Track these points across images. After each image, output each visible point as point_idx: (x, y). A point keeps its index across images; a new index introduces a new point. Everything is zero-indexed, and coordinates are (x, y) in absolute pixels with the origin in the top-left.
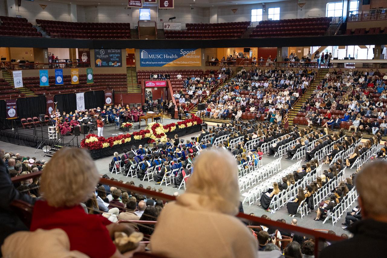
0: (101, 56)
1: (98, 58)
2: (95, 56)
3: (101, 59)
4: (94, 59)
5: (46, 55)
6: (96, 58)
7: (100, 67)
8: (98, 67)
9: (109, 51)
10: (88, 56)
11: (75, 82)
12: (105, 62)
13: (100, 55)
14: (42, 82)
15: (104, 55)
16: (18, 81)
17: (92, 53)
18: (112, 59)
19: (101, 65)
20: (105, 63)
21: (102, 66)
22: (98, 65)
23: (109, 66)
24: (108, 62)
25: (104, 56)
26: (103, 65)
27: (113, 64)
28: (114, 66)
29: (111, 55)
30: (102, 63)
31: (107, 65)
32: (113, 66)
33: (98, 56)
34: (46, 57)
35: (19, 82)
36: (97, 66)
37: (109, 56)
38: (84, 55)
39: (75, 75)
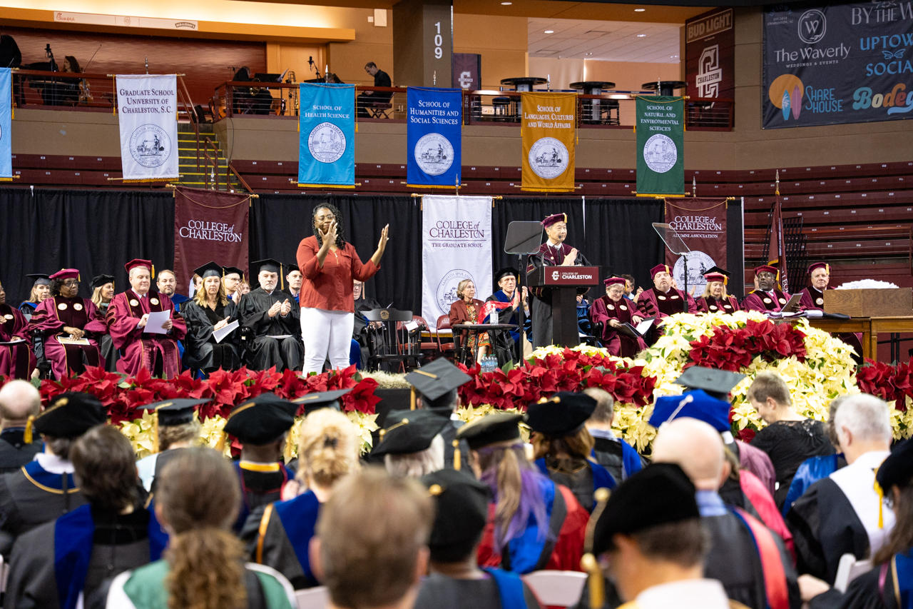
0: (805, 54)
1: (781, 69)
2: (766, 56)
3: (799, 73)
4: (757, 80)
5: (438, 40)
6: (770, 72)
7: (791, 122)
8: (783, 124)
9: (858, 15)
10: (727, 63)
11: (547, 181)
12: (826, 94)
13: (795, 45)
14: (310, 158)
15: (823, 45)
16: (150, 137)
17: (748, 36)
18: (871, 70)
19: (797, 113)
20: (825, 99)
21: (807, 118)
22: (778, 110)
23: (849, 116)
24: (845, 93)
25: (819, 53)
26: (816, 108)
27: (878, 101)
28: (883, 110)
29: (872, 42)
30: (805, 101)
31: (839, 109)
32: (879, 115)
33: (782, 55)
34: (439, 54)
35: (150, 145)
36: (771, 114)
37: (855, 53)
38: (708, 59)
39: (545, 133)
